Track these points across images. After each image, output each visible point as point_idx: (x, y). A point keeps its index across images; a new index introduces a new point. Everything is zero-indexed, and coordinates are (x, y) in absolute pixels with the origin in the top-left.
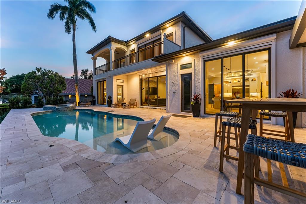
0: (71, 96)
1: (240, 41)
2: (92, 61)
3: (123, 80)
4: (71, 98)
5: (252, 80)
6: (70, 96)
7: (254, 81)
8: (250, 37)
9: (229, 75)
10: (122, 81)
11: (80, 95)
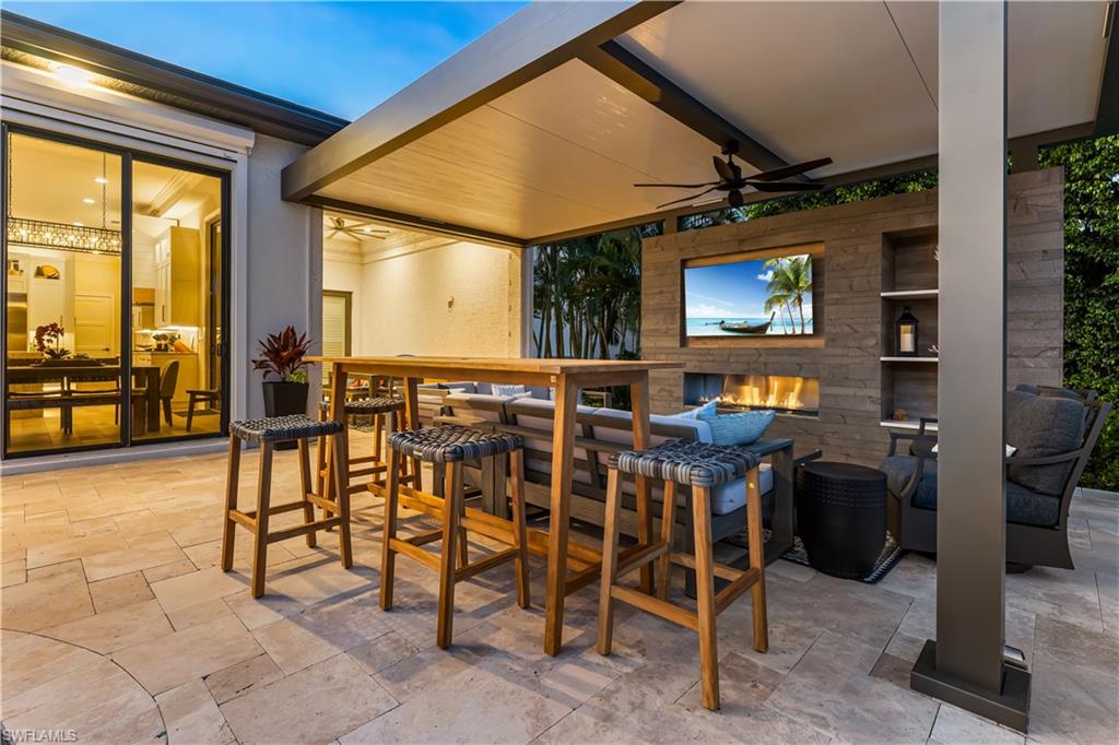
1: (121, 90)
5: (39, 272)
7: (49, 277)
8: (171, 97)
9: (72, 238)
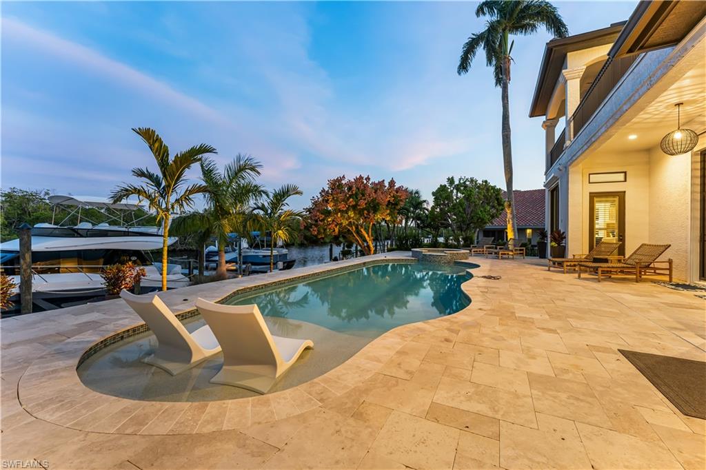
0: (531, 230)
2: (544, 132)
3: (625, 173)
4: (531, 237)
6: (529, 231)
10: (621, 177)
11: (518, 229)
